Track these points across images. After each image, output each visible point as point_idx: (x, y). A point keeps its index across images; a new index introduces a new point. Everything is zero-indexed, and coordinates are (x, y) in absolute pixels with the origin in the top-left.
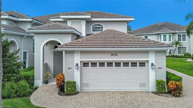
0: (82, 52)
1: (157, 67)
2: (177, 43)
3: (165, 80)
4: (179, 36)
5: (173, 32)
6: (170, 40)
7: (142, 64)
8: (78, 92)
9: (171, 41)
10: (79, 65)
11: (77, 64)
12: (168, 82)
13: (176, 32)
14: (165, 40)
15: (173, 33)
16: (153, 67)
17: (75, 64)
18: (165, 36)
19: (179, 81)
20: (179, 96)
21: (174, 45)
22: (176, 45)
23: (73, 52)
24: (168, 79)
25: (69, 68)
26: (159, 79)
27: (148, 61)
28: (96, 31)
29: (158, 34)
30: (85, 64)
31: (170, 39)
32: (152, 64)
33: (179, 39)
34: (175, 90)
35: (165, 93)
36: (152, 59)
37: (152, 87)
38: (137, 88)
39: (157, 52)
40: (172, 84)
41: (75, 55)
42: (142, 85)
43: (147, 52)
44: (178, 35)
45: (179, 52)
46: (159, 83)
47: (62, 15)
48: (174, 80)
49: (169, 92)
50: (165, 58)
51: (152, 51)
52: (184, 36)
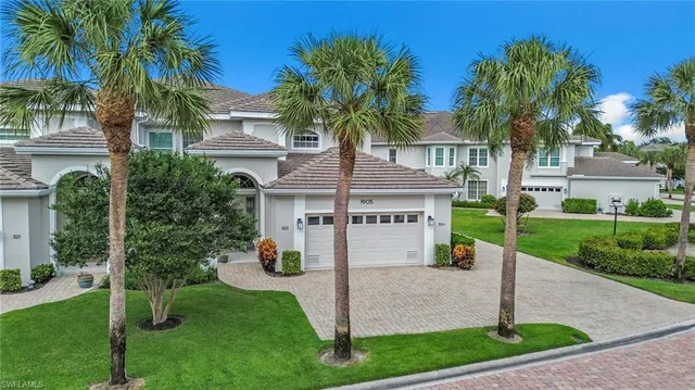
0: (309, 197)
1: (437, 221)
2: (467, 171)
3: (449, 244)
4: (473, 152)
5: (460, 142)
6: (451, 164)
7: (413, 218)
8: (302, 273)
9: (454, 166)
10: (303, 220)
11: (299, 220)
12: (453, 248)
13: (467, 142)
14: (439, 161)
15: (459, 145)
16: (432, 222)
17: (296, 221)
18: (440, 152)
19: (469, 245)
20: (468, 269)
21: (461, 177)
22: (465, 176)
23: (291, 197)
24: (453, 244)
25: (284, 228)
26: (440, 243)
27: (422, 213)
28: (303, 145)
29: (425, 146)
30: (313, 220)
31: (451, 159)
32: (430, 217)
33: (473, 161)
34: (463, 258)
35: (448, 265)
36: (429, 208)
37: (428, 256)
38: (403, 261)
39: (437, 196)
40: (459, 251)
41: (296, 202)
42: (411, 255)
43: (422, 196)
44: (471, 150)
45: (472, 194)
46: (439, 249)
47: (236, 110)
48: (463, 243)
49: (455, 264)
50: (450, 208)
51: (430, 195)
52: (483, 152)
